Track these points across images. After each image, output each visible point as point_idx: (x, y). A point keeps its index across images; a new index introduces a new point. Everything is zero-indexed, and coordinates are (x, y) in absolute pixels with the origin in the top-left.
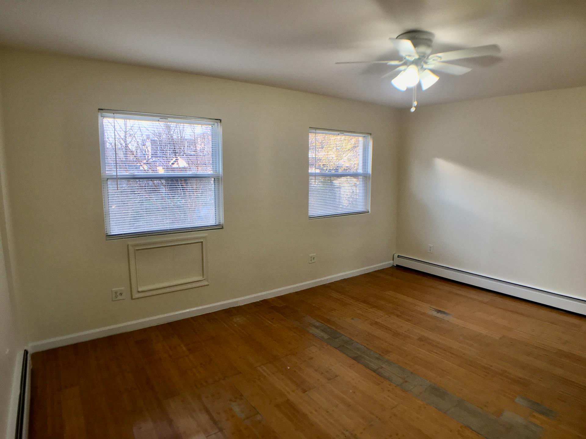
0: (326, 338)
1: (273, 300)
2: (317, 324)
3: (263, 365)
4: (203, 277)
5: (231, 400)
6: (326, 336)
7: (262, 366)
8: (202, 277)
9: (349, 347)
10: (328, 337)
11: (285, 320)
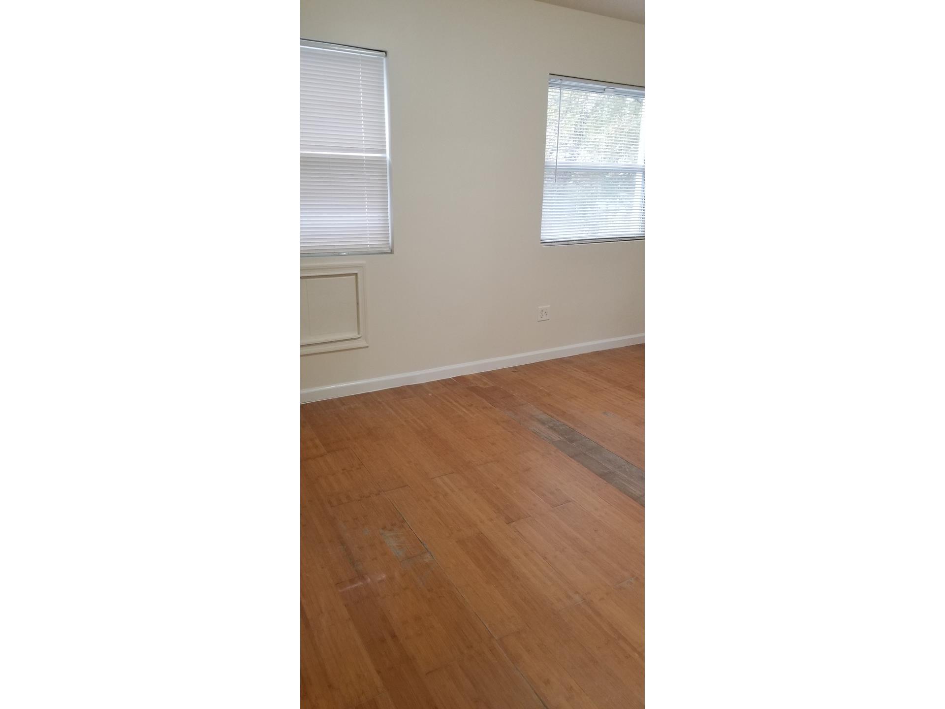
0: (557, 440)
1: (474, 377)
2: (544, 417)
3: (445, 475)
4: (359, 334)
5: (384, 528)
6: (556, 437)
7: (445, 478)
8: (357, 333)
9: (594, 457)
10: (559, 439)
11: (491, 408)
